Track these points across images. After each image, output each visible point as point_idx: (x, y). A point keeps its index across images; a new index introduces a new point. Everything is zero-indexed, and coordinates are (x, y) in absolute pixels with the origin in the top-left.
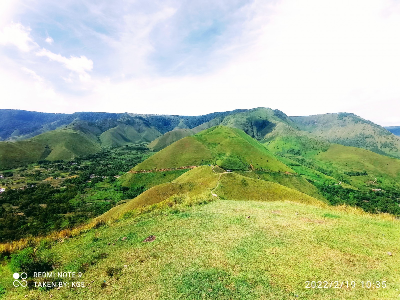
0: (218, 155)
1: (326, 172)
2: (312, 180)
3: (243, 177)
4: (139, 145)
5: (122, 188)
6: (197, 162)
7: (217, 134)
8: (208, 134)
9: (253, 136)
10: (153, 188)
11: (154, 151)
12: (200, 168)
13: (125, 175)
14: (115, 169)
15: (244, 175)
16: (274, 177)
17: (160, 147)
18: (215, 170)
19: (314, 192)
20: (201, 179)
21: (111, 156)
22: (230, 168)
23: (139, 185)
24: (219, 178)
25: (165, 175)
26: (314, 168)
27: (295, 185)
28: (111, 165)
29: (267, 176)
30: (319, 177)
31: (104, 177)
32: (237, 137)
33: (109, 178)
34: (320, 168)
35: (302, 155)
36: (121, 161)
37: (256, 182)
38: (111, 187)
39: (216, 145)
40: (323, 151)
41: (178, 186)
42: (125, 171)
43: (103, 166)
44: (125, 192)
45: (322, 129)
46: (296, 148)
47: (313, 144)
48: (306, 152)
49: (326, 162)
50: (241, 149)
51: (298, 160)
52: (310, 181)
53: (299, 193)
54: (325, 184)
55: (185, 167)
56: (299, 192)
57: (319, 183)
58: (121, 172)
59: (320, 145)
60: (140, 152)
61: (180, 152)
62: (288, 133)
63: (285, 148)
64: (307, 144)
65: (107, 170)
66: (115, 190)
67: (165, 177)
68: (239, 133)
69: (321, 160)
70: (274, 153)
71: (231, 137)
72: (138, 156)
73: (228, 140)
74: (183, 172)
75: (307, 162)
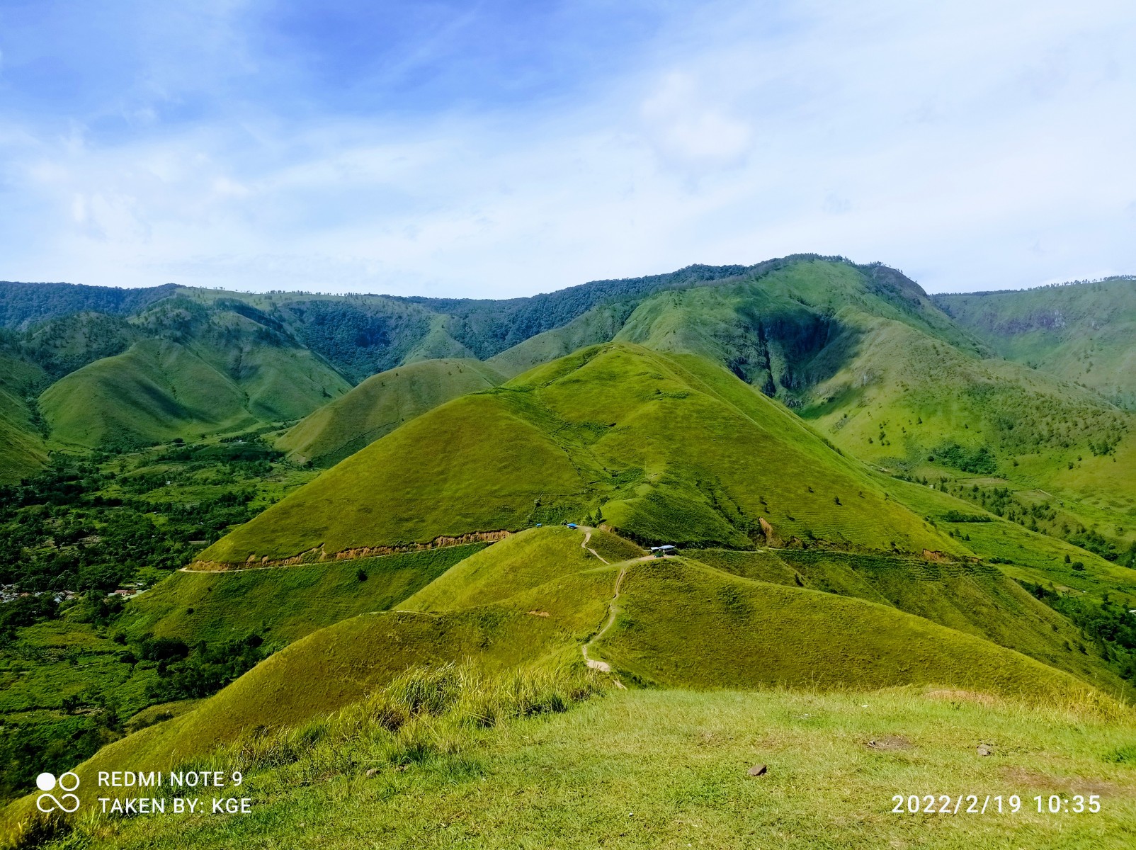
0: (609, 476)
1: (1113, 548)
2: (1049, 589)
3: (727, 577)
4: (237, 438)
5: (155, 646)
6: (512, 511)
7: (603, 382)
8: (561, 380)
9: (770, 390)
10: (308, 639)
11: (309, 465)
12: (527, 541)
13: (171, 585)
14: (117, 554)
15: (730, 570)
16: (871, 574)
17: (341, 443)
18: (596, 547)
19: (1061, 643)
20: (535, 590)
21: (99, 494)
22: (667, 539)
23: (236, 631)
24: (618, 586)
25: (363, 577)
26: (1058, 530)
27: (972, 615)
28: (98, 539)
29: (838, 573)
30: (1081, 573)
31: (63, 598)
32: (692, 394)
33: (89, 598)
34: (1084, 531)
35: (1000, 471)
36: (149, 515)
37: (786, 600)
38: (98, 645)
39: (599, 430)
40: (1097, 451)
41: (426, 627)
42: (169, 563)
43: (57, 544)
44: (170, 663)
45: (1089, 352)
46: (972, 441)
47: (1049, 419)
48: (1019, 458)
49: (1113, 504)
50: (713, 448)
51: (979, 495)
52: (1039, 593)
53: (993, 648)
54: (1110, 604)
55: (456, 535)
56: (993, 644)
57: (1081, 599)
58: (148, 571)
59: (1081, 425)
60: (242, 472)
61: (436, 470)
62: (932, 372)
63: (920, 443)
64: (1018, 422)
65: (77, 561)
66: (118, 658)
67: (364, 585)
68: (703, 376)
69: (1086, 492)
70: (865, 466)
71: (665, 396)
72: (234, 492)
73: (651, 407)
74: (450, 558)
75: (1024, 505)
